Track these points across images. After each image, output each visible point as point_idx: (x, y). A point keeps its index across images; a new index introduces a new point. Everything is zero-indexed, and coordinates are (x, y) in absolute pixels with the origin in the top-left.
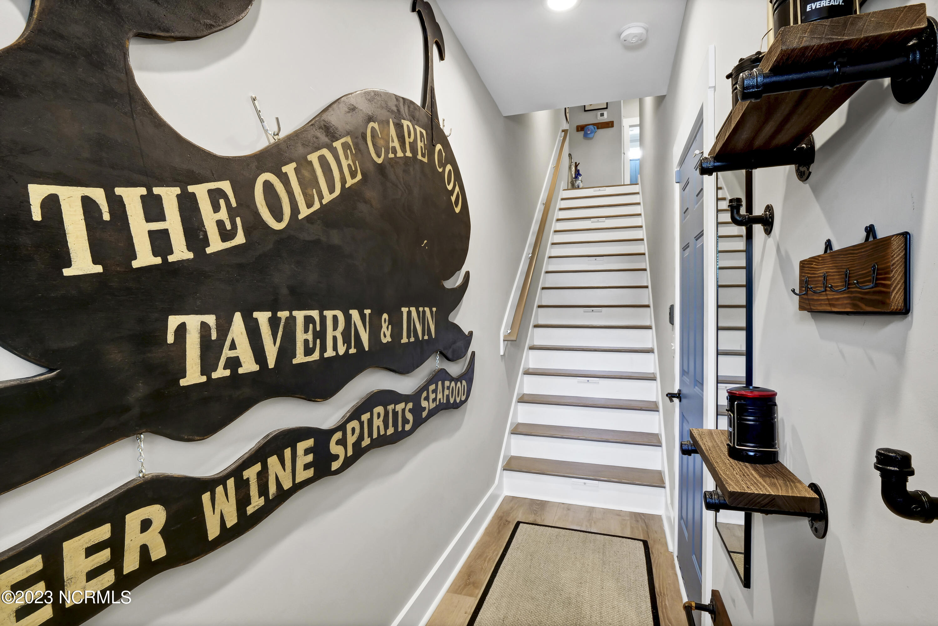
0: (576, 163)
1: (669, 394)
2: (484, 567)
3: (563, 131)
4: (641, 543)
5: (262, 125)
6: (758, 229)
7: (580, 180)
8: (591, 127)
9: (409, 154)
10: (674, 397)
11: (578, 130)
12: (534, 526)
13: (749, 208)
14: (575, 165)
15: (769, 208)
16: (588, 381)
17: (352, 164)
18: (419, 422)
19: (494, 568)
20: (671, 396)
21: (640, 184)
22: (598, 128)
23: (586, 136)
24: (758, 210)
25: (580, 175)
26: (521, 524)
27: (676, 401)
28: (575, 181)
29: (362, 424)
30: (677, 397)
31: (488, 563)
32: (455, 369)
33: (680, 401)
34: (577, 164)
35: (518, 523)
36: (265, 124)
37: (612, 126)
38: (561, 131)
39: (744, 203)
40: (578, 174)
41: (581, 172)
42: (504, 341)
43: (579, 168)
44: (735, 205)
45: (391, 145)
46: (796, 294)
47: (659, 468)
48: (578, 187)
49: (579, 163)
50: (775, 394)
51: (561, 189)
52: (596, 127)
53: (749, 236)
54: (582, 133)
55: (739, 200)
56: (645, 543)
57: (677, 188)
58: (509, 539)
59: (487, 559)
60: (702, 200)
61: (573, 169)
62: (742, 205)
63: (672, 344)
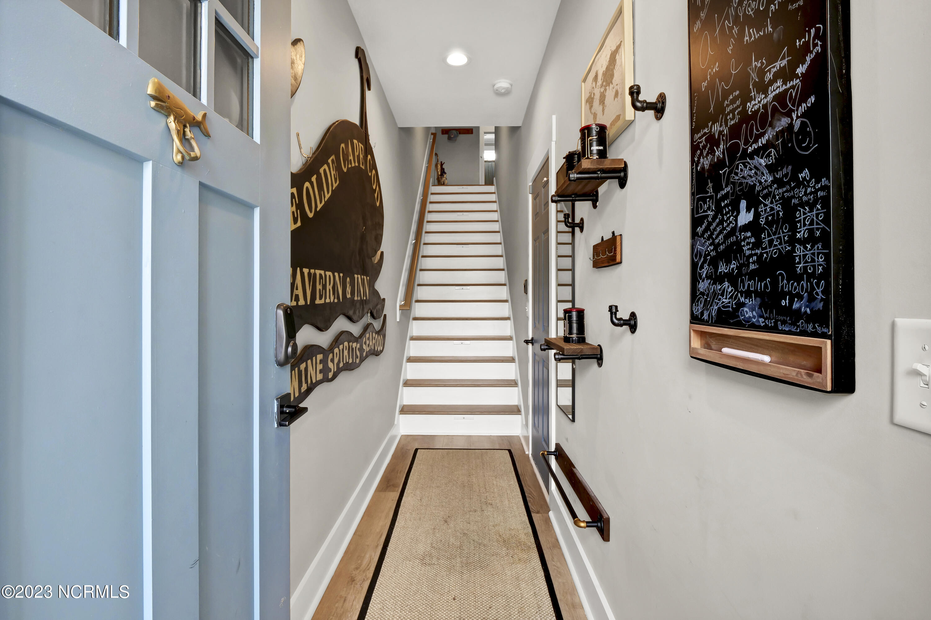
0: (441, 162)
1: (525, 340)
2: (398, 476)
3: (432, 134)
4: (507, 451)
5: (300, 151)
6: (577, 230)
7: (445, 177)
8: (454, 132)
9: (357, 164)
10: (529, 342)
11: (443, 133)
12: (429, 450)
13: (573, 219)
14: (440, 164)
15: (582, 220)
16: (462, 343)
17: (335, 173)
18: (362, 360)
19: (406, 475)
20: (527, 342)
21: (495, 185)
22: (460, 133)
23: (449, 138)
24: (577, 221)
25: (445, 173)
26: (419, 450)
27: (530, 345)
28: (441, 178)
29: (340, 350)
30: (531, 343)
31: (400, 474)
32: (377, 325)
33: (533, 345)
34: (443, 163)
35: (416, 450)
36: (302, 150)
37: (472, 133)
38: (430, 133)
39: (571, 216)
40: (443, 172)
41: (446, 171)
42: (400, 310)
43: (444, 166)
44: (566, 216)
45: (350, 158)
46: (591, 260)
47: (516, 403)
48: (444, 183)
49: (444, 163)
50: (584, 310)
51: (431, 185)
52: (458, 132)
53: (573, 233)
54: (446, 136)
55: (568, 215)
56: (510, 451)
57: (530, 197)
58: (412, 459)
59: (399, 472)
60: (547, 208)
61: (439, 167)
62: (570, 217)
63: (526, 308)
